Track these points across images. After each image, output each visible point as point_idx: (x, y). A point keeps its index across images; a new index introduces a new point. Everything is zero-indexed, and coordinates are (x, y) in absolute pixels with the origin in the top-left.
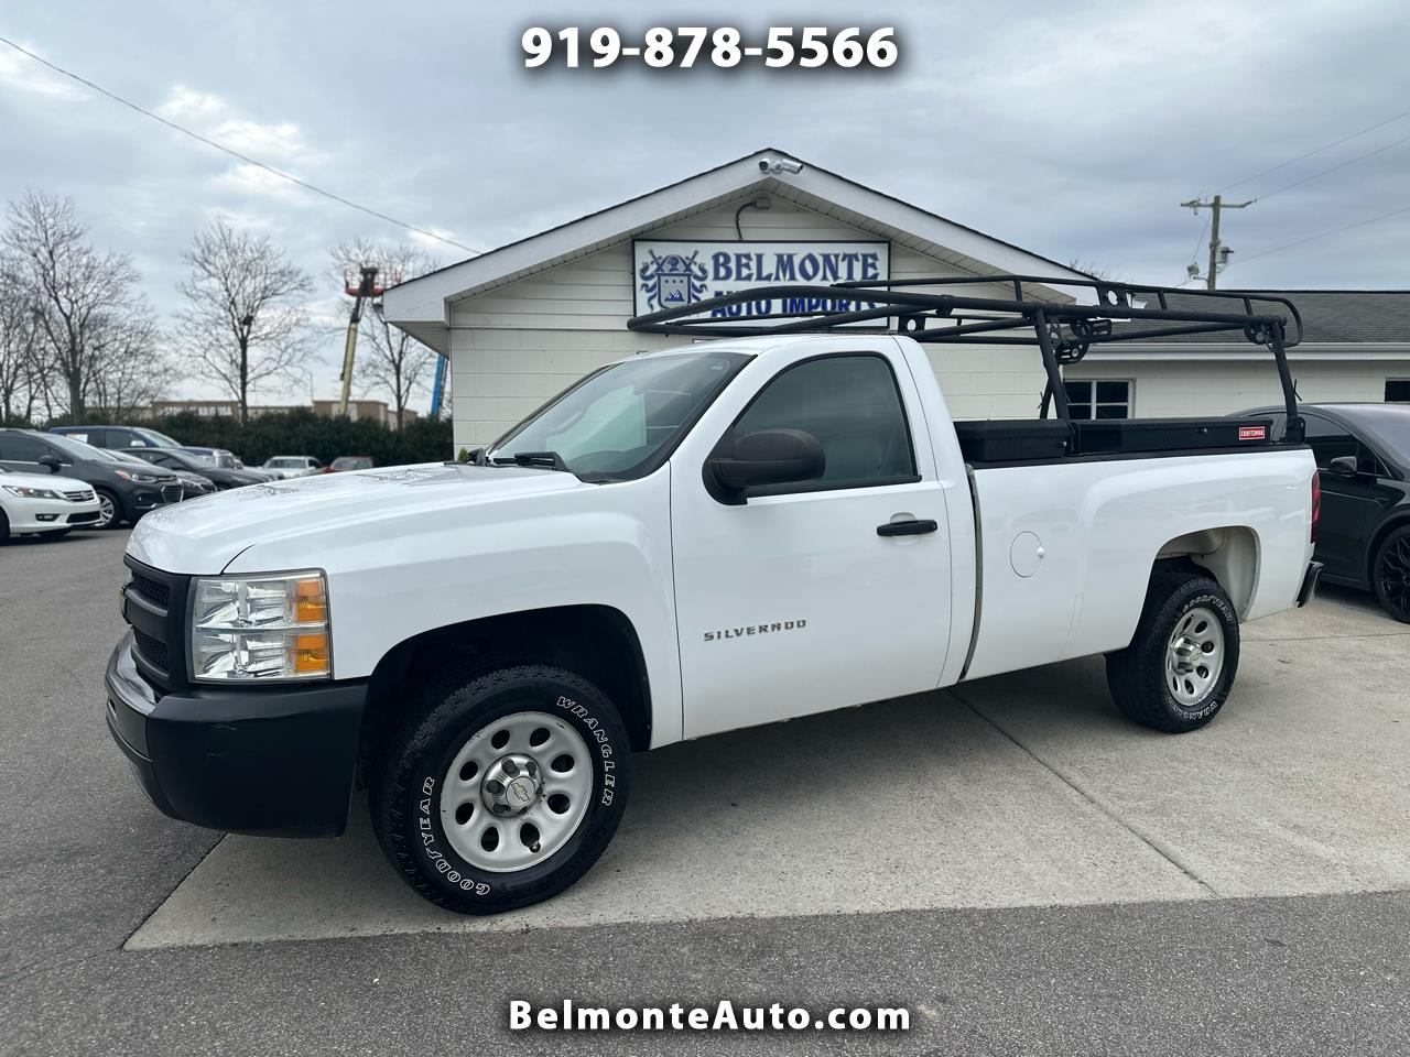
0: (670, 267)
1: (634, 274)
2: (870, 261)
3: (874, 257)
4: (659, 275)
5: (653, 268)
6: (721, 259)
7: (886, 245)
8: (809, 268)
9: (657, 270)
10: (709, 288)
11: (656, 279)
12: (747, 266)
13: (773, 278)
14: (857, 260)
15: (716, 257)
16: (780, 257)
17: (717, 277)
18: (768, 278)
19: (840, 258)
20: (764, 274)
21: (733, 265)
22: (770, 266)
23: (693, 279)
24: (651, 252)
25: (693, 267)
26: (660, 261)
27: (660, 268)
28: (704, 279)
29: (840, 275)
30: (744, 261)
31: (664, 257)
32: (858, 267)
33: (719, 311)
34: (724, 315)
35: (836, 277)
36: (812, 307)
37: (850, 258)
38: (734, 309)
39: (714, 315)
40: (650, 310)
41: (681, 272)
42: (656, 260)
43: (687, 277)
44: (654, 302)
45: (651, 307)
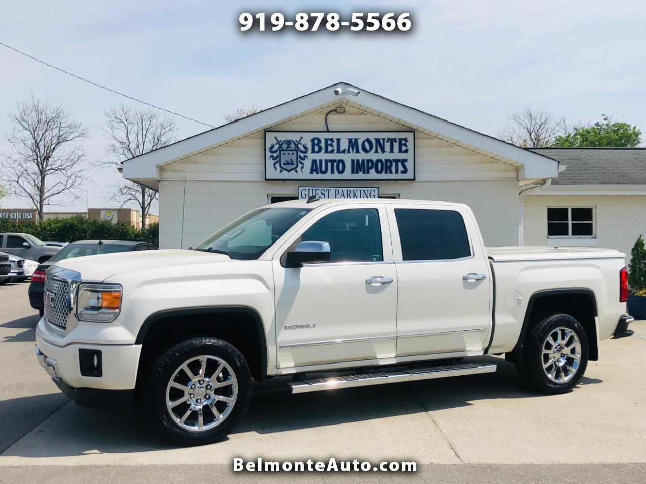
0: (286, 146)
1: (265, 150)
2: (403, 142)
3: (406, 140)
4: (280, 151)
5: (276, 147)
6: (316, 142)
7: (413, 133)
8: (367, 146)
9: (279, 148)
10: (309, 158)
11: (278, 153)
12: (331, 145)
13: (346, 152)
14: (396, 141)
15: (313, 140)
16: (350, 140)
17: (313, 151)
18: (344, 152)
19: (386, 141)
20: (341, 149)
21: (323, 145)
22: (344, 145)
23: (299, 153)
24: (276, 138)
25: (300, 146)
26: (280, 143)
27: (280, 146)
28: (306, 152)
29: (386, 150)
30: (329, 142)
31: (283, 140)
32: (396, 146)
33: (315, 171)
34: (317, 173)
35: (383, 151)
36: (369, 169)
37: (392, 141)
38: (323, 169)
39: (312, 173)
40: (274, 170)
41: (293, 149)
42: (278, 142)
43: (296, 152)
44: (277, 166)
45: (275, 168)
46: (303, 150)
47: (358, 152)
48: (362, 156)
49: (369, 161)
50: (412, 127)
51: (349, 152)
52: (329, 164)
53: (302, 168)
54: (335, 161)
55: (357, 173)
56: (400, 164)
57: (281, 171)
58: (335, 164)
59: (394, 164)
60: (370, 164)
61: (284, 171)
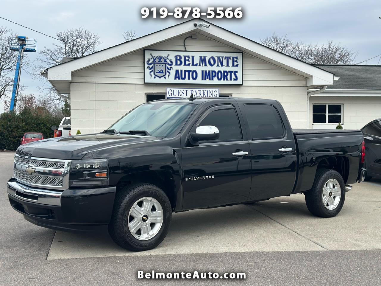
0: (158, 60)
1: (144, 62)
2: (235, 59)
3: (237, 58)
4: (154, 63)
5: (152, 61)
6: (178, 58)
7: (241, 54)
8: (212, 61)
10: (173, 68)
11: (153, 65)
12: (188, 60)
13: (198, 65)
14: (230, 59)
15: (176, 57)
16: (201, 57)
17: (176, 64)
19: (224, 58)
20: (195, 64)
21: (183, 60)
22: (197, 61)
23: (167, 65)
24: (151, 55)
25: (167, 60)
26: (154, 58)
27: (154, 60)
28: (171, 65)
29: (224, 64)
30: (187, 58)
31: (156, 57)
32: (230, 62)
33: (177, 77)
34: (179, 79)
35: (222, 65)
36: (213, 77)
37: (228, 58)
38: (183, 77)
39: (175, 79)
40: (150, 76)
41: (163, 62)
42: (153, 58)
43: (165, 64)
44: (152, 73)
45: (151, 75)
46: (170, 63)
47: (206, 65)
48: (209, 68)
49: (213, 72)
50: (241, 49)
51: (200, 65)
52: (187, 73)
53: (169, 76)
54: (191, 71)
55: (205, 79)
56: (233, 74)
57: (155, 77)
58: (191, 73)
59: (229, 74)
60: (214, 74)
61: (157, 77)
